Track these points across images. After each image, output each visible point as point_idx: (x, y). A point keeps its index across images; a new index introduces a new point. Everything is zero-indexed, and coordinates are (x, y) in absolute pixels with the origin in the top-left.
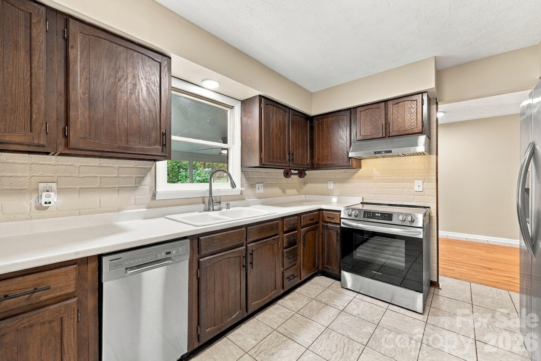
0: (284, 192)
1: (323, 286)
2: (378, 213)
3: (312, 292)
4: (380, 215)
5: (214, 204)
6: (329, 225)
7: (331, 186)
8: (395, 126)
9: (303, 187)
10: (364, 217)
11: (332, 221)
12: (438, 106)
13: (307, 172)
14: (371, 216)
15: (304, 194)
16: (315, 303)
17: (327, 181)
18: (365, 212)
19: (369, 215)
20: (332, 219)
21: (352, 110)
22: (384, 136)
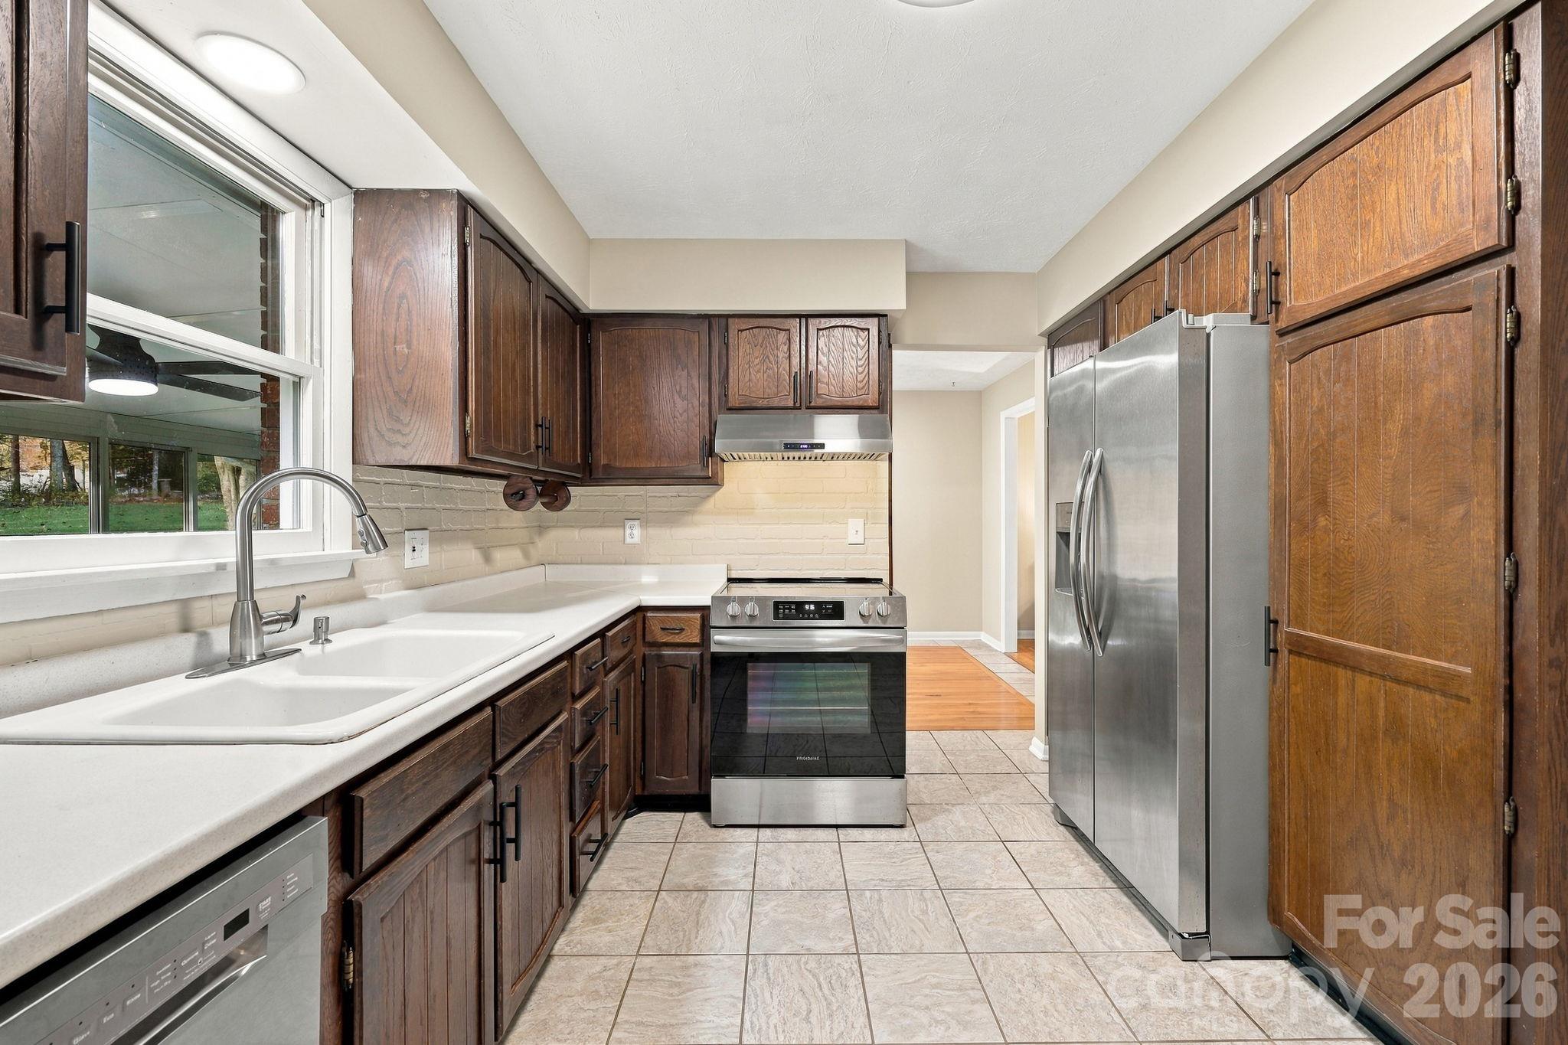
0: (488, 559)
1: (659, 841)
2: (810, 603)
3: (642, 873)
4: (812, 607)
5: (266, 628)
6: (667, 652)
7: (634, 534)
8: (823, 383)
9: (537, 540)
10: (776, 617)
11: (677, 639)
12: (893, 351)
13: (574, 491)
14: (793, 611)
15: (539, 565)
16: (670, 901)
17: (619, 519)
18: (777, 604)
19: (789, 611)
20: (678, 634)
21: (715, 322)
22: (798, 405)
